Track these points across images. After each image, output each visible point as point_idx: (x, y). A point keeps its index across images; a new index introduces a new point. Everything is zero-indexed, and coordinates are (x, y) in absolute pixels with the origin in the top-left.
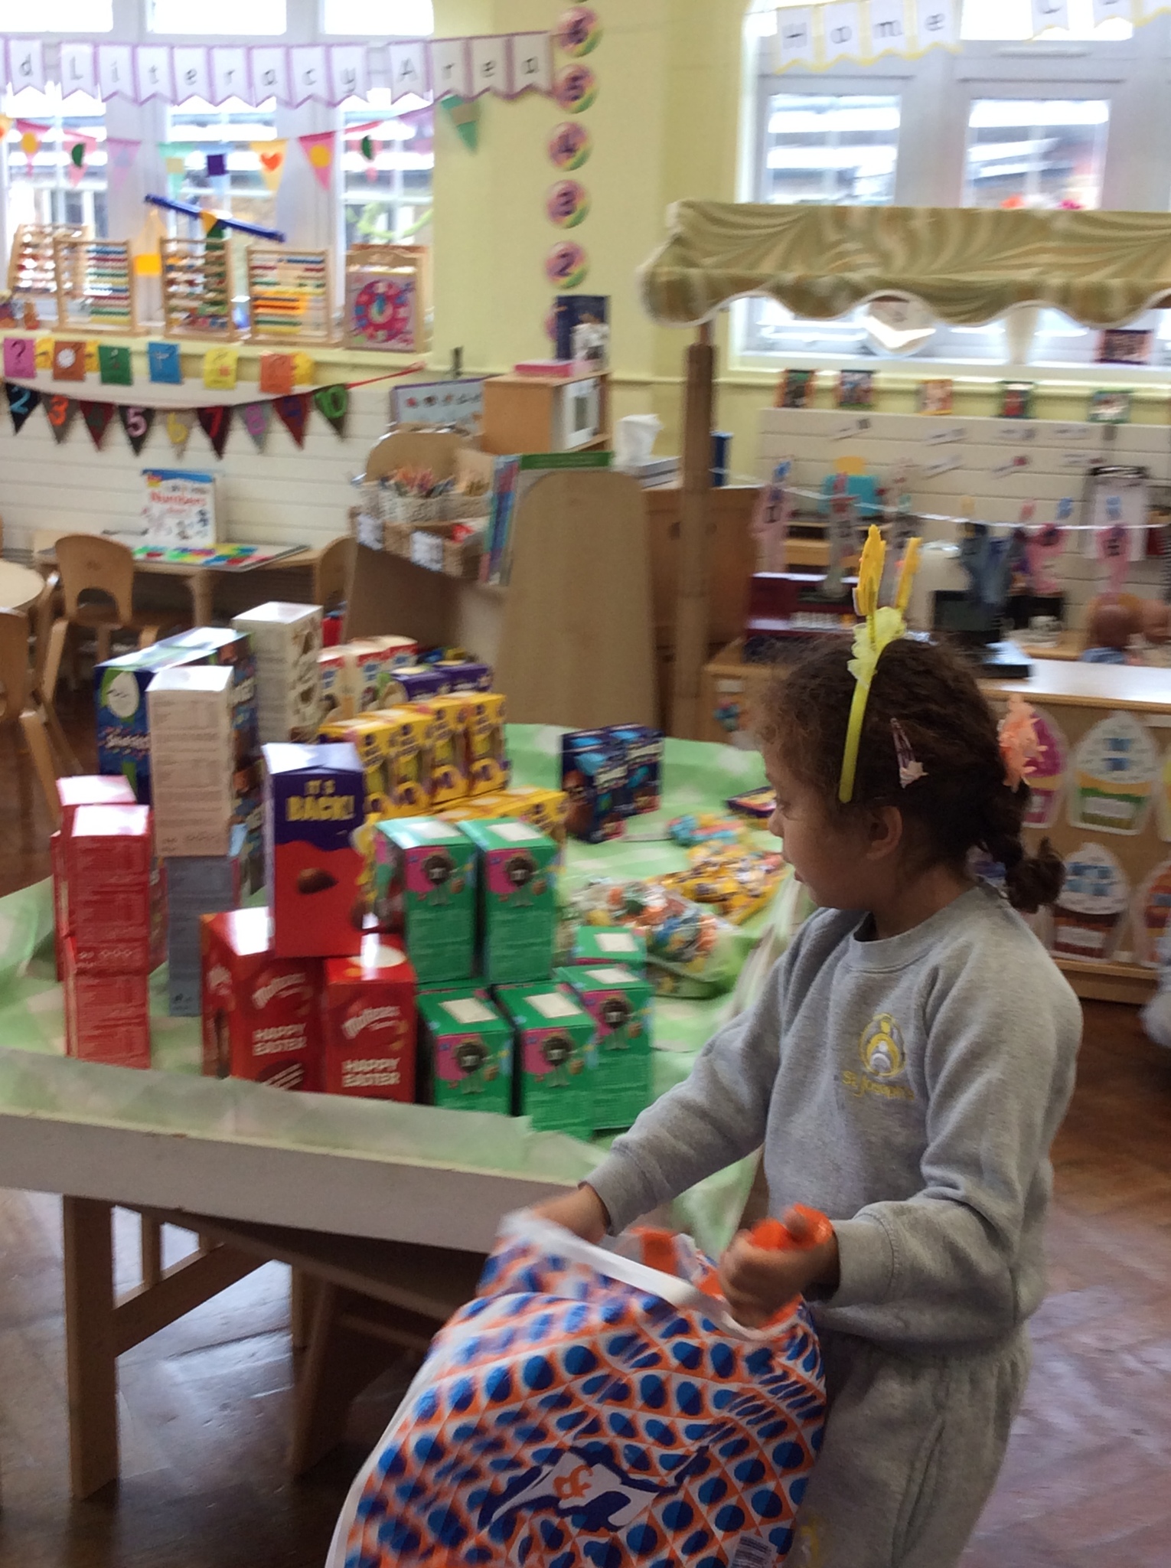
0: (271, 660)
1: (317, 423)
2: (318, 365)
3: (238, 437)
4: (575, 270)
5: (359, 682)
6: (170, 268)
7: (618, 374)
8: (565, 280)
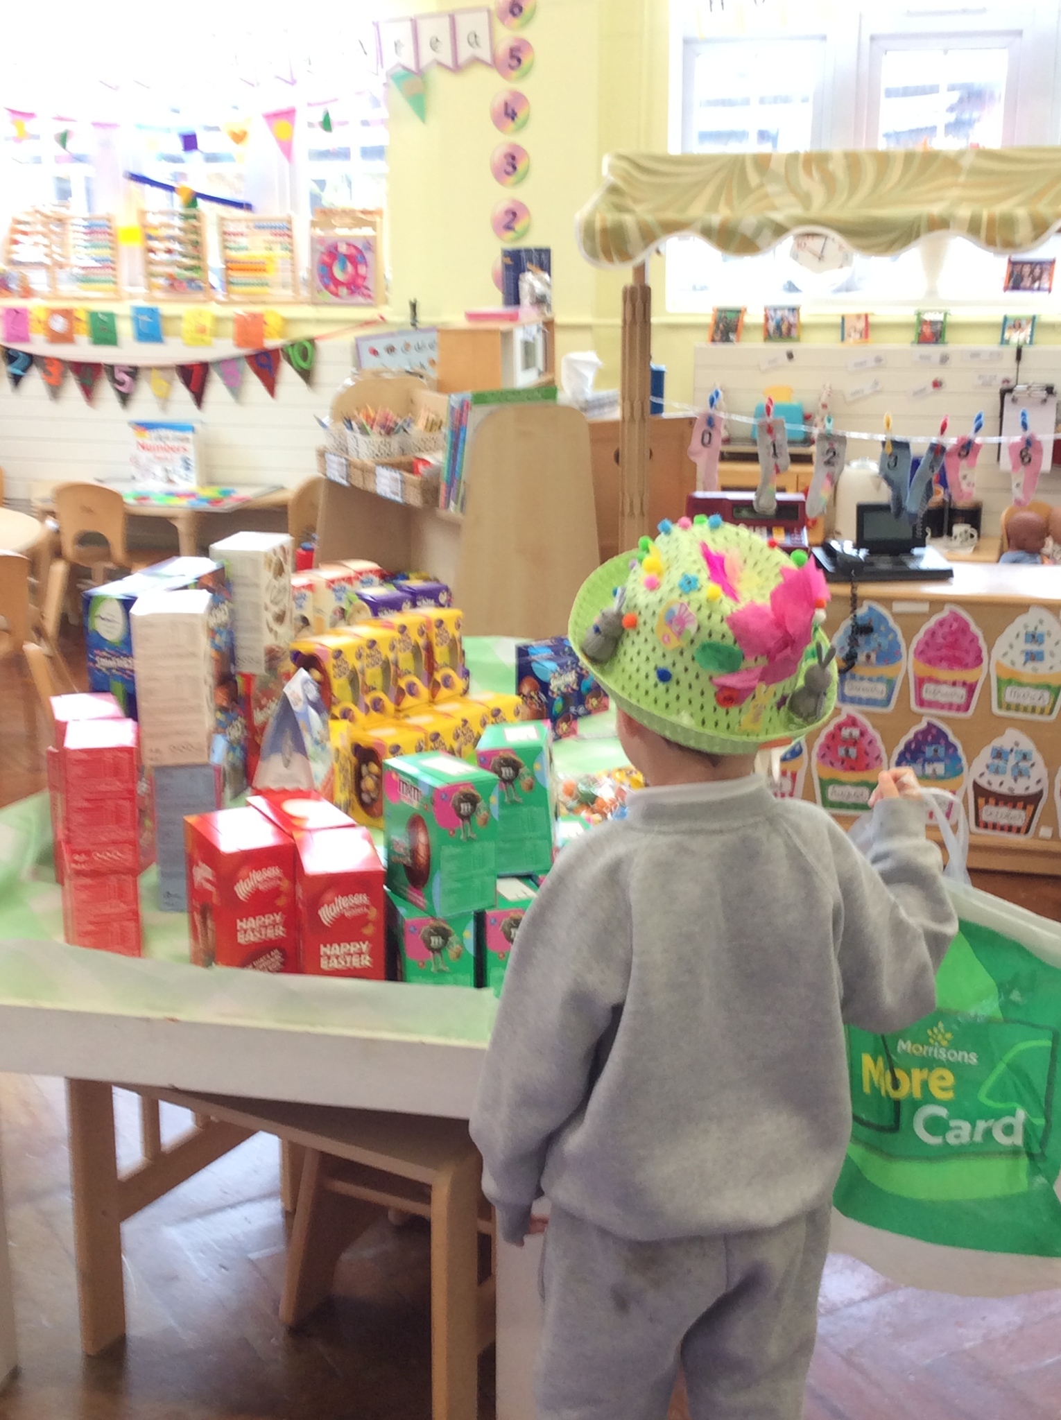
0: (246, 585)
1: (287, 374)
2: (287, 321)
3: (216, 388)
4: (519, 226)
5: (329, 603)
6: (150, 237)
7: (560, 319)
8: (510, 235)
